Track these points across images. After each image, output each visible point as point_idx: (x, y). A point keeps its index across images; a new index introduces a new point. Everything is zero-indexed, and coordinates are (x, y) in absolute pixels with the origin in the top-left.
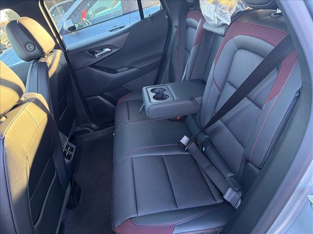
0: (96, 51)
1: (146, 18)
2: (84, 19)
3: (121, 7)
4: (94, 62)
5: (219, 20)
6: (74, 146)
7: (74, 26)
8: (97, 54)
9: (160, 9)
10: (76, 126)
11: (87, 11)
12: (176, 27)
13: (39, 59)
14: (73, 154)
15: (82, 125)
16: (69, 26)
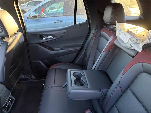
0: (44, 36)
1: (77, 25)
2: (42, 13)
3: (63, 10)
4: (41, 42)
5: (132, 46)
6: (14, 99)
7: (36, 15)
8: (44, 37)
9: (86, 21)
10: (22, 75)
11: (45, 9)
12: (93, 33)
13: (4, 38)
14: (12, 105)
15: (25, 75)
16: (33, 15)
